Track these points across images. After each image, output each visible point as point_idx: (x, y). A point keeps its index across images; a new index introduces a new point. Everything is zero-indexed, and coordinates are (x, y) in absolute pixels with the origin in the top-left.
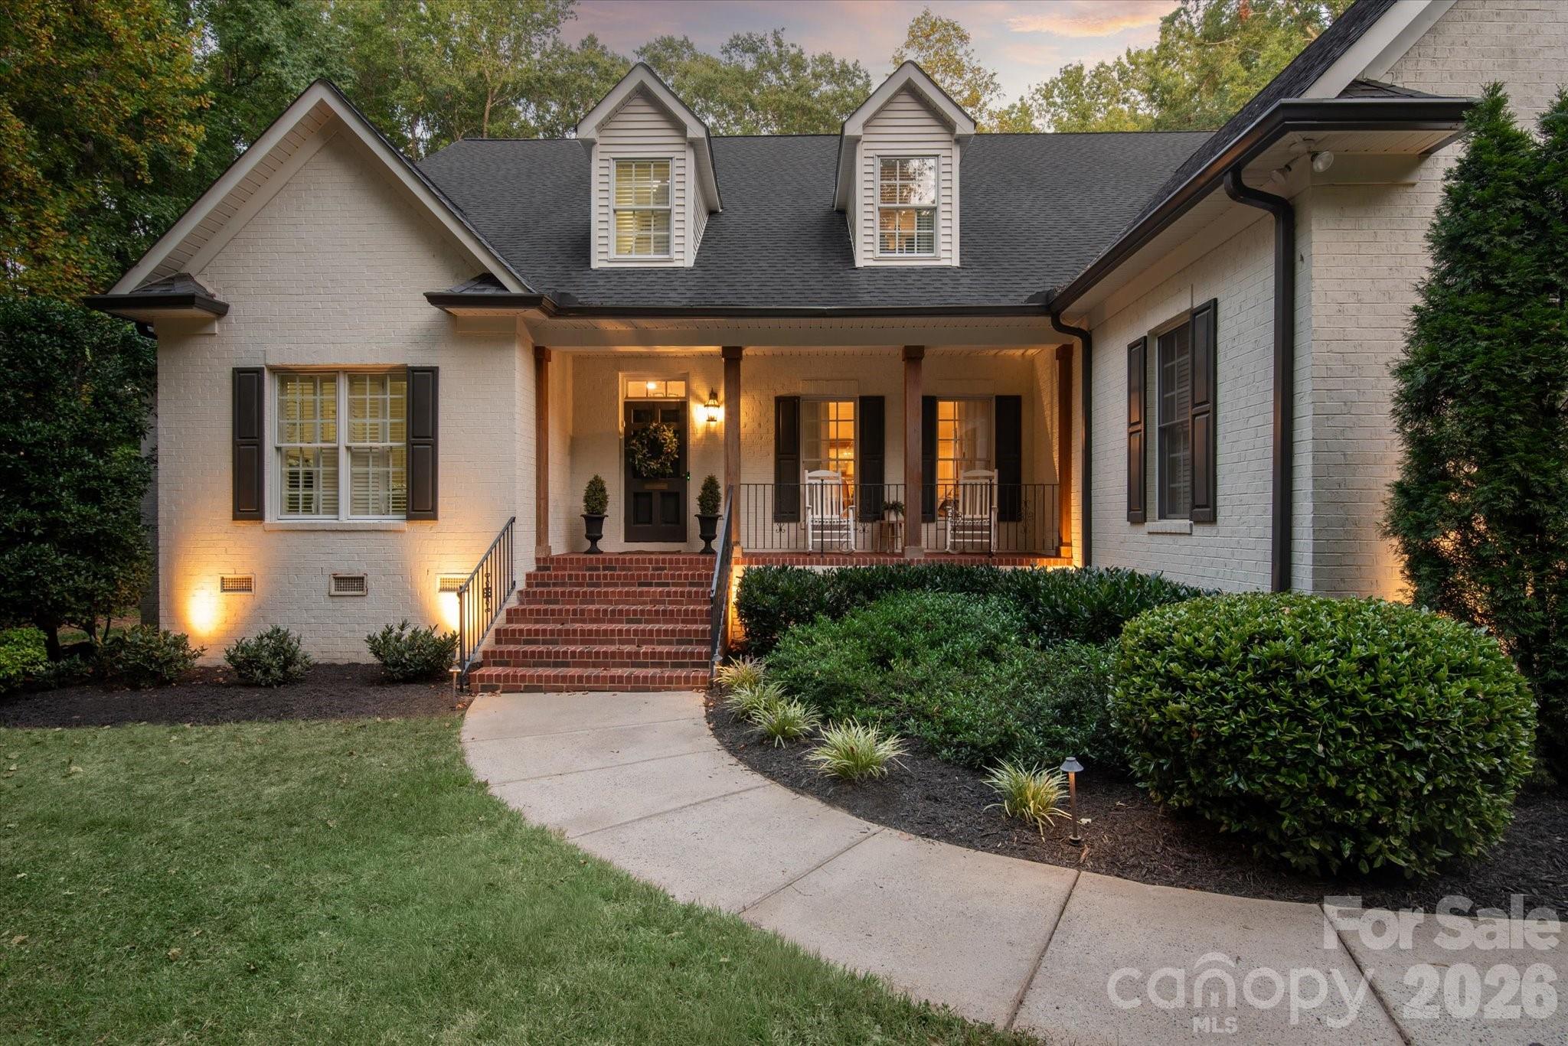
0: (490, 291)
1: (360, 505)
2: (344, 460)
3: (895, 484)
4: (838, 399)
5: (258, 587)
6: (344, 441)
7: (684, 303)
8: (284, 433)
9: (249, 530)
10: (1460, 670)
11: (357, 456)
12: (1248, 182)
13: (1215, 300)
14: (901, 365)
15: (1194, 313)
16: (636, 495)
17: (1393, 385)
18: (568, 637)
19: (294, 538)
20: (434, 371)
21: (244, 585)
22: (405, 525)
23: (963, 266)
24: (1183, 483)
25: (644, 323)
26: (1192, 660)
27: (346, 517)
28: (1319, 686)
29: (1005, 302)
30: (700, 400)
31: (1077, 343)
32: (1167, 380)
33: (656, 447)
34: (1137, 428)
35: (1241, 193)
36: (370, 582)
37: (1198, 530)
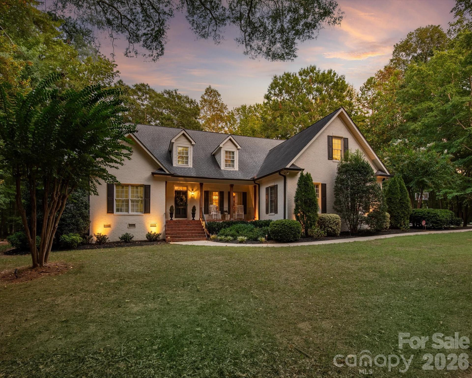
0: (163, 172)
1: (133, 211)
2: (130, 201)
3: (226, 207)
4: (215, 192)
5: (112, 226)
6: (130, 198)
7: (195, 176)
8: (118, 196)
9: (111, 215)
10: (296, 224)
11: (132, 201)
12: (281, 173)
13: (277, 185)
14: (229, 187)
15: (275, 186)
16: (177, 209)
17: (294, 199)
18: (179, 233)
19: (120, 217)
20: (150, 186)
21: (109, 226)
22: (143, 214)
23: (239, 171)
24: (273, 208)
25: (187, 179)
26: (277, 224)
27: (130, 213)
28: (286, 226)
29: (247, 179)
30: (190, 191)
31: (257, 186)
32: (271, 194)
33: (182, 200)
34: (267, 200)
35: (280, 174)
36: (136, 225)
37: (276, 214)
